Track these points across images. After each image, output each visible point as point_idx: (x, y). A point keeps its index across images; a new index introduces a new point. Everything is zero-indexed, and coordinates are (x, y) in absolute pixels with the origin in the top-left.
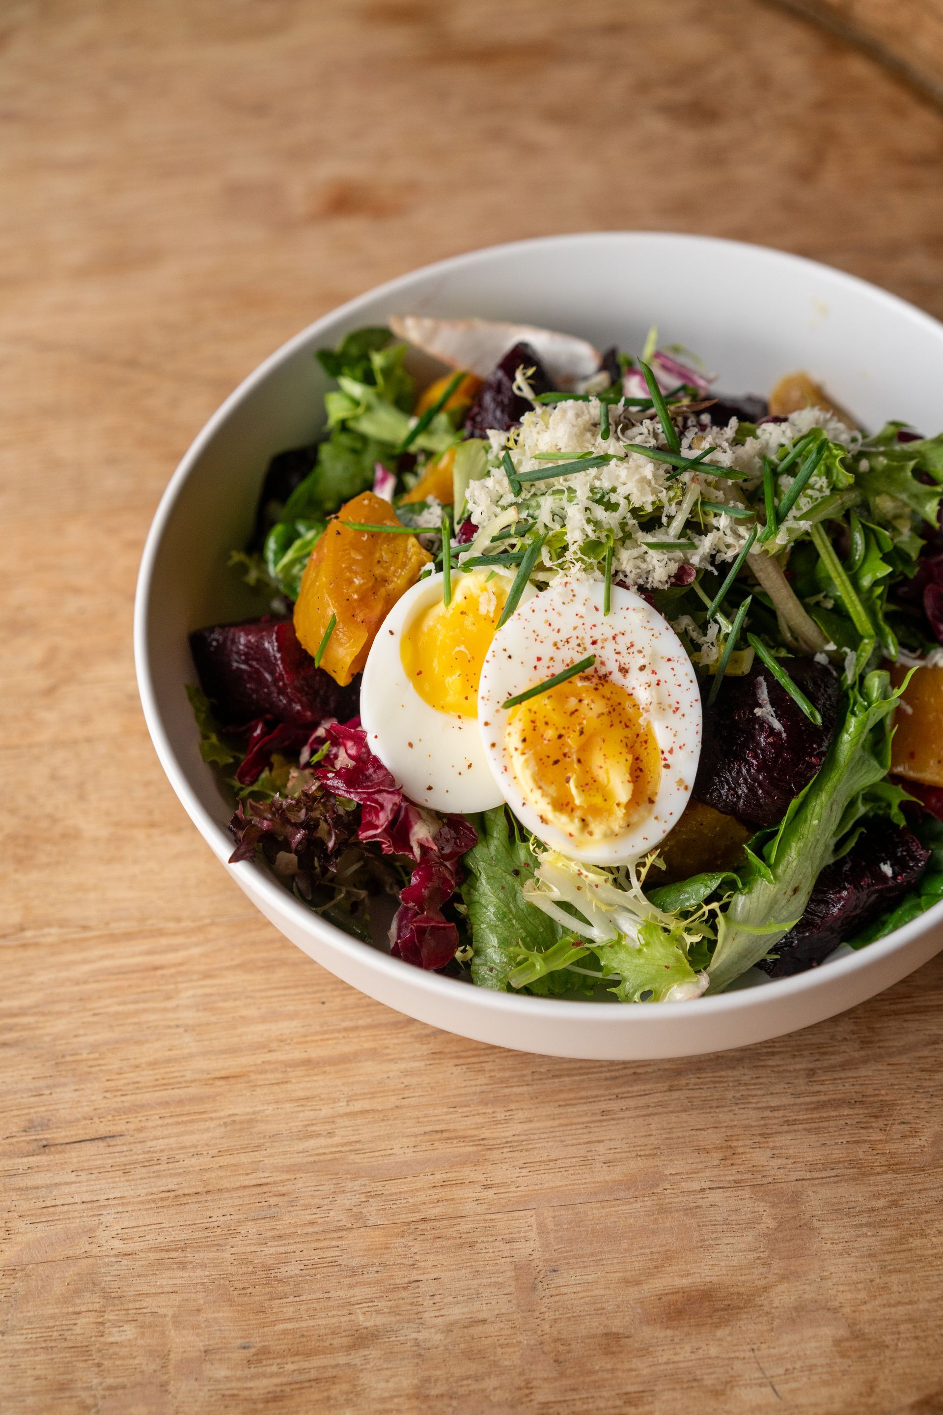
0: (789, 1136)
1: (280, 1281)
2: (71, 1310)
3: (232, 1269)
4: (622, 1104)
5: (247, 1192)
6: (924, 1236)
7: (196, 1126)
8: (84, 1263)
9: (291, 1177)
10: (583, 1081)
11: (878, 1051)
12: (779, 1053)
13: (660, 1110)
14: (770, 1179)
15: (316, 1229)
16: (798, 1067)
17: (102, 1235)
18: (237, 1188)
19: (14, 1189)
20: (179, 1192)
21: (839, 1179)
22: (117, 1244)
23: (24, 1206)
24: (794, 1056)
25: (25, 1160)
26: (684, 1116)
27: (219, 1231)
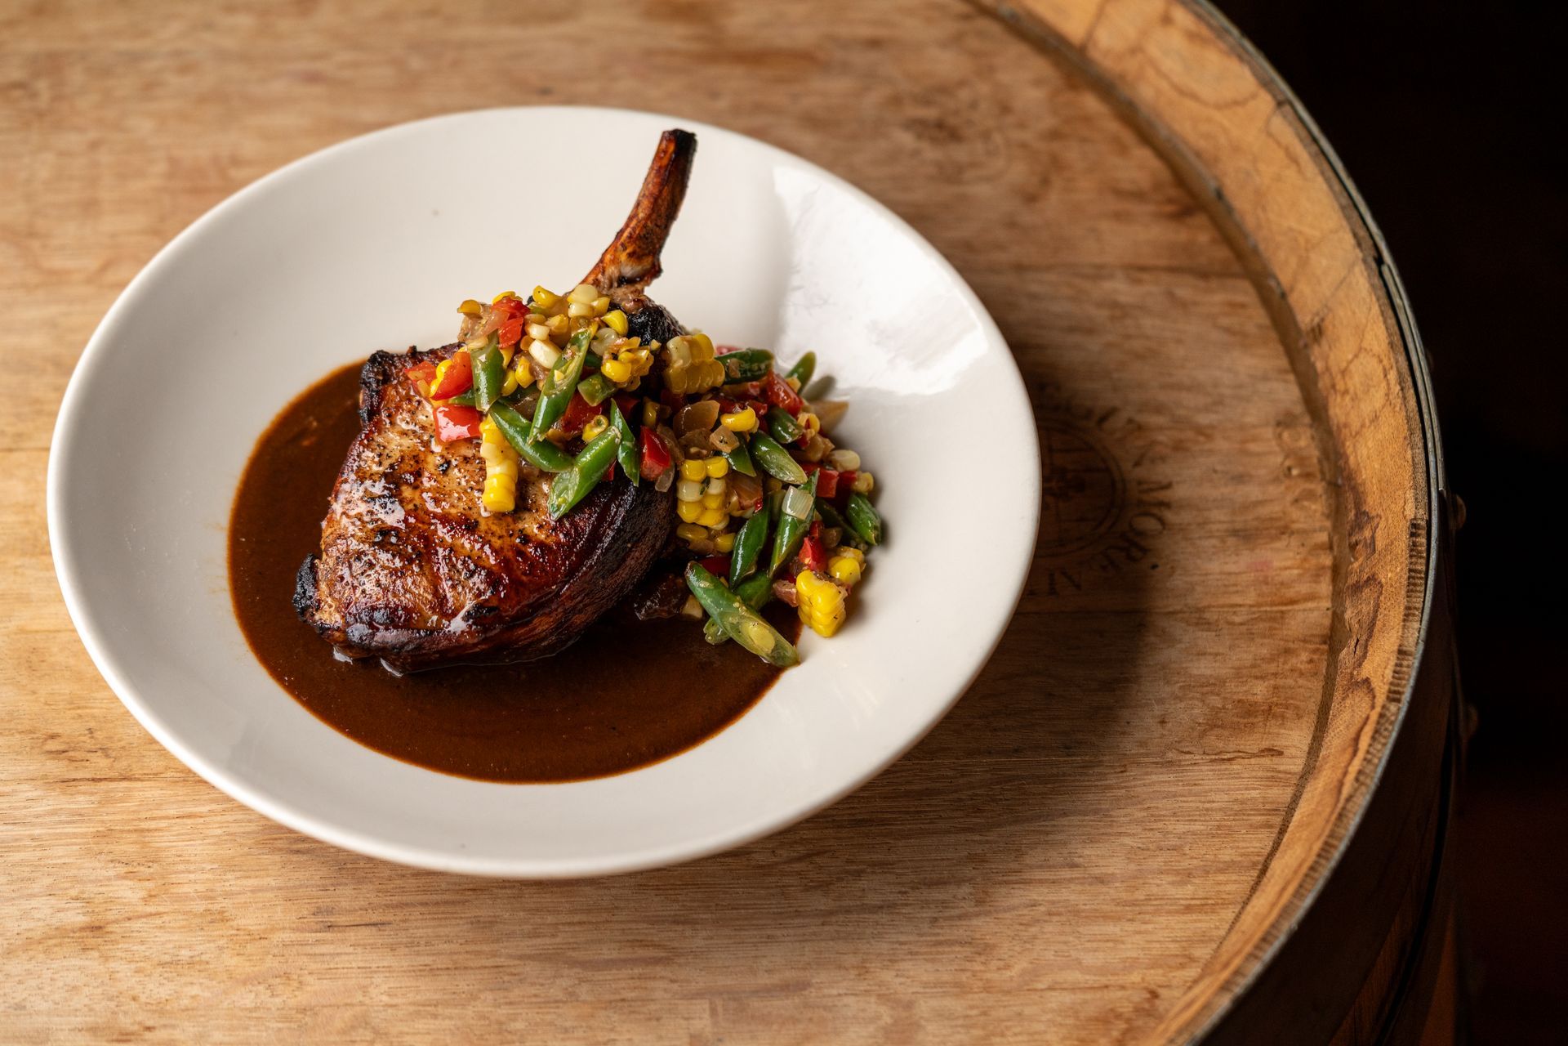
0: (911, 963)
1: (510, 1032)
2: (348, 1038)
3: (472, 1022)
4: (785, 932)
5: (487, 971)
6: (1003, 1035)
7: (448, 922)
8: (358, 1009)
9: (522, 963)
10: (755, 913)
11: (989, 908)
12: (911, 904)
13: (814, 937)
14: (892, 991)
15: (539, 1000)
16: (925, 915)
17: (373, 991)
18: (479, 968)
19: (305, 954)
20: (435, 967)
21: (945, 994)
22: (385, 998)
23: (313, 966)
24: (923, 907)
25: (314, 935)
26: (831, 943)
27: (464, 996)
